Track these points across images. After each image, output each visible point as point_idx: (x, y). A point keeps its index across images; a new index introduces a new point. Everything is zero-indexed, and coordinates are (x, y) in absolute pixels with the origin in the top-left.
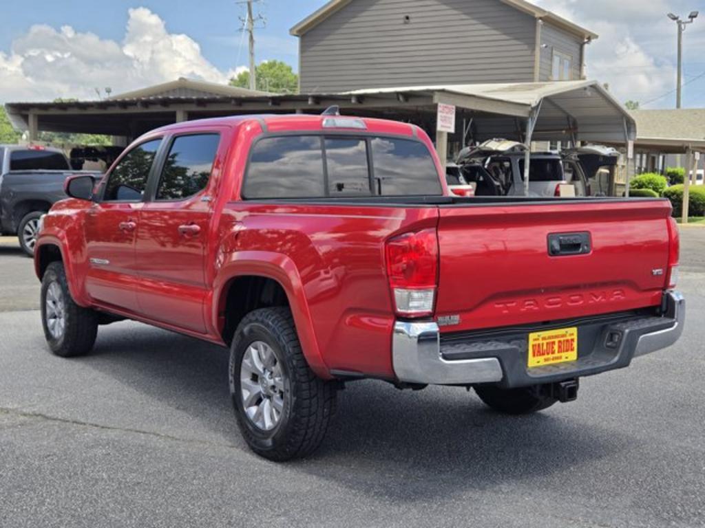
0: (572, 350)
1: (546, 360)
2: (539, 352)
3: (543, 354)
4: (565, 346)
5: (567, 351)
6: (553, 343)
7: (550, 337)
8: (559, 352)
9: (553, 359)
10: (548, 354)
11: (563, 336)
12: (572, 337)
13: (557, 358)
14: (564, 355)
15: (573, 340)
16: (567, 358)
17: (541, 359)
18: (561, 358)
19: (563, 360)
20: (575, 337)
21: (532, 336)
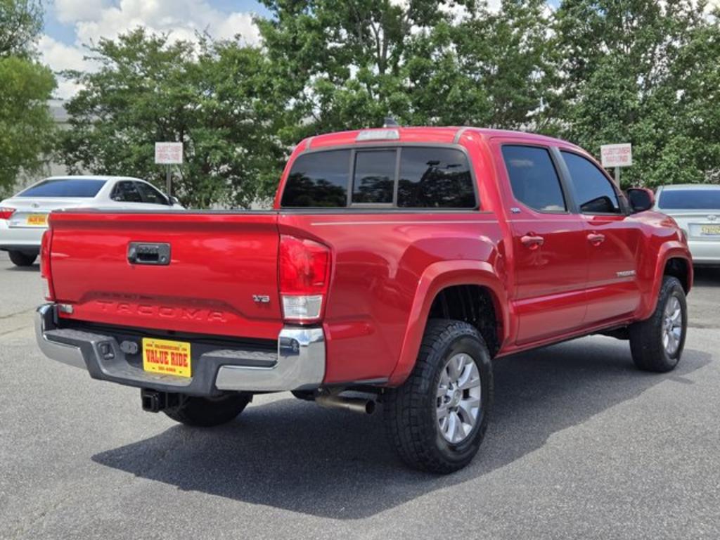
0: (186, 366)
1: (161, 368)
2: (153, 358)
3: (158, 362)
4: (179, 359)
5: (181, 365)
6: (166, 353)
7: (162, 347)
8: (172, 364)
9: (167, 369)
10: (162, 363)
11: (176, 348)
12: (185, 352)
13: (171, 370)
14: (178, 368)
15: (186, 355)
16: (181, 372)
17: (156, 365)
18: (174, 370)
19: (177, 373)
20: (188, 352)
21: (146, 341)
